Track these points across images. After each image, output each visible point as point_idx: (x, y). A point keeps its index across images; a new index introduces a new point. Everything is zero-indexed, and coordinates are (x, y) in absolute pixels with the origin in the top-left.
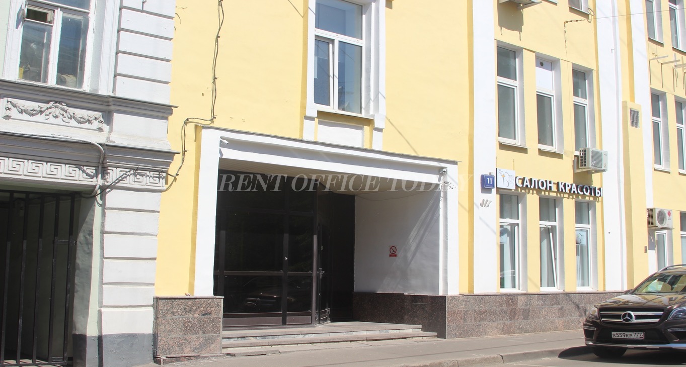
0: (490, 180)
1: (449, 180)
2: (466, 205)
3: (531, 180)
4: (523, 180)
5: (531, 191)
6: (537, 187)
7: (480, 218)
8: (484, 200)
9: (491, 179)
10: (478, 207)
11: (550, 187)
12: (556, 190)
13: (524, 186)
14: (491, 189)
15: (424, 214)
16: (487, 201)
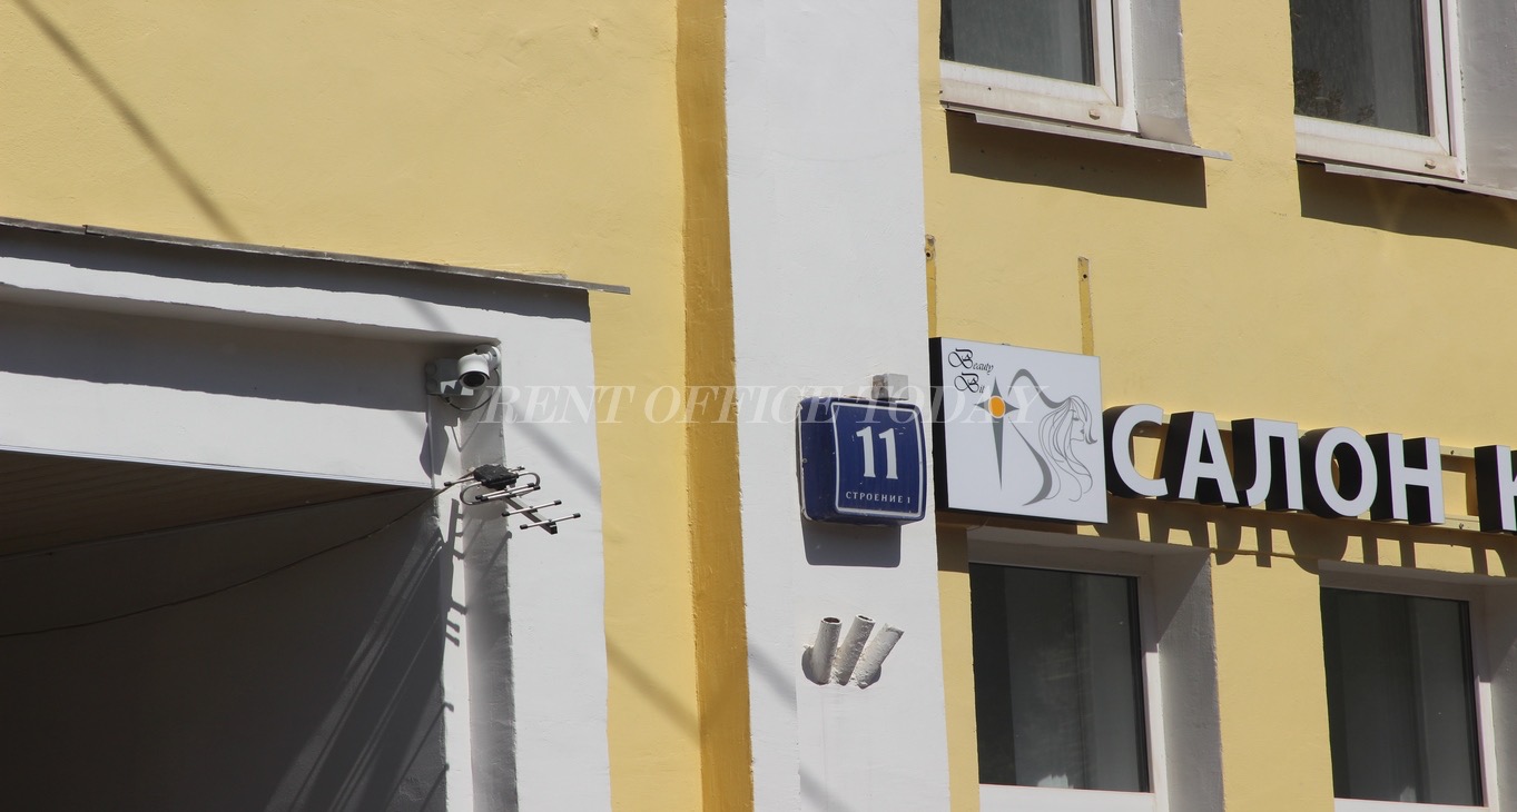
0: (880, 447)
1: (516, 453)
2: (682, 674)
3: (1240, 438)
4: (1175, 434)
5: (1249, 538)
6: (1295, 500)
7: (809, 787)
8: (832, 625)
9: (889, 436)
10: (786, 691)
11: (1418, 497)
12: (1474, 524)
13: (1188, 490)
14: (892, 528)
15: (309, 760)
16: (864, 627)
